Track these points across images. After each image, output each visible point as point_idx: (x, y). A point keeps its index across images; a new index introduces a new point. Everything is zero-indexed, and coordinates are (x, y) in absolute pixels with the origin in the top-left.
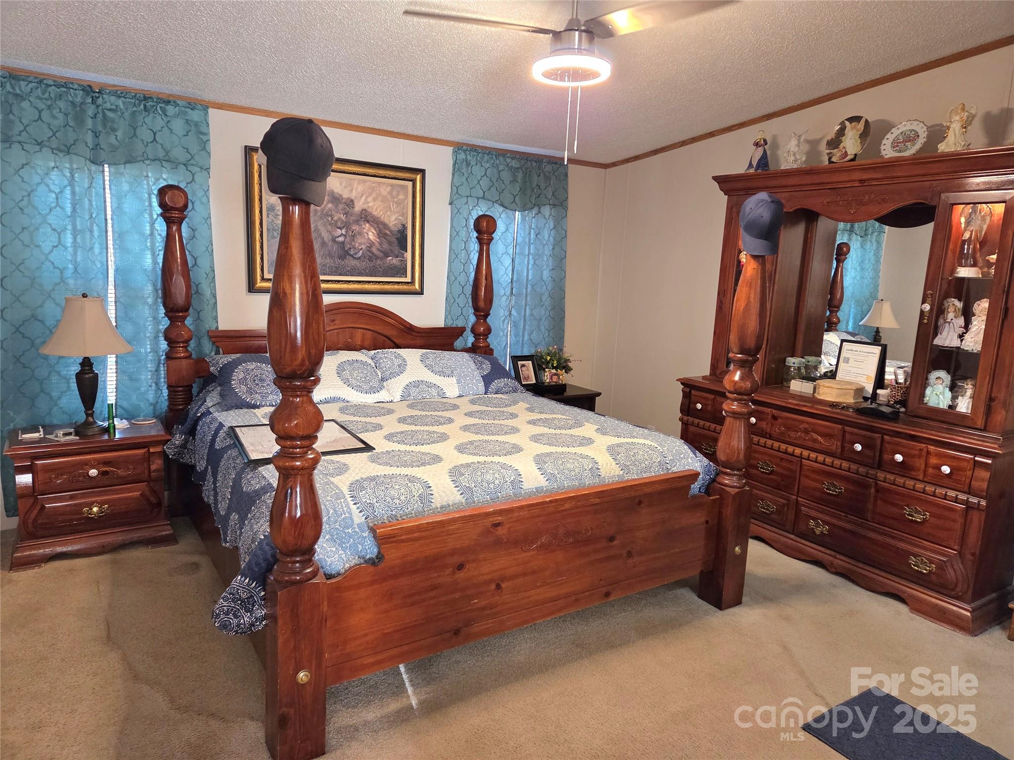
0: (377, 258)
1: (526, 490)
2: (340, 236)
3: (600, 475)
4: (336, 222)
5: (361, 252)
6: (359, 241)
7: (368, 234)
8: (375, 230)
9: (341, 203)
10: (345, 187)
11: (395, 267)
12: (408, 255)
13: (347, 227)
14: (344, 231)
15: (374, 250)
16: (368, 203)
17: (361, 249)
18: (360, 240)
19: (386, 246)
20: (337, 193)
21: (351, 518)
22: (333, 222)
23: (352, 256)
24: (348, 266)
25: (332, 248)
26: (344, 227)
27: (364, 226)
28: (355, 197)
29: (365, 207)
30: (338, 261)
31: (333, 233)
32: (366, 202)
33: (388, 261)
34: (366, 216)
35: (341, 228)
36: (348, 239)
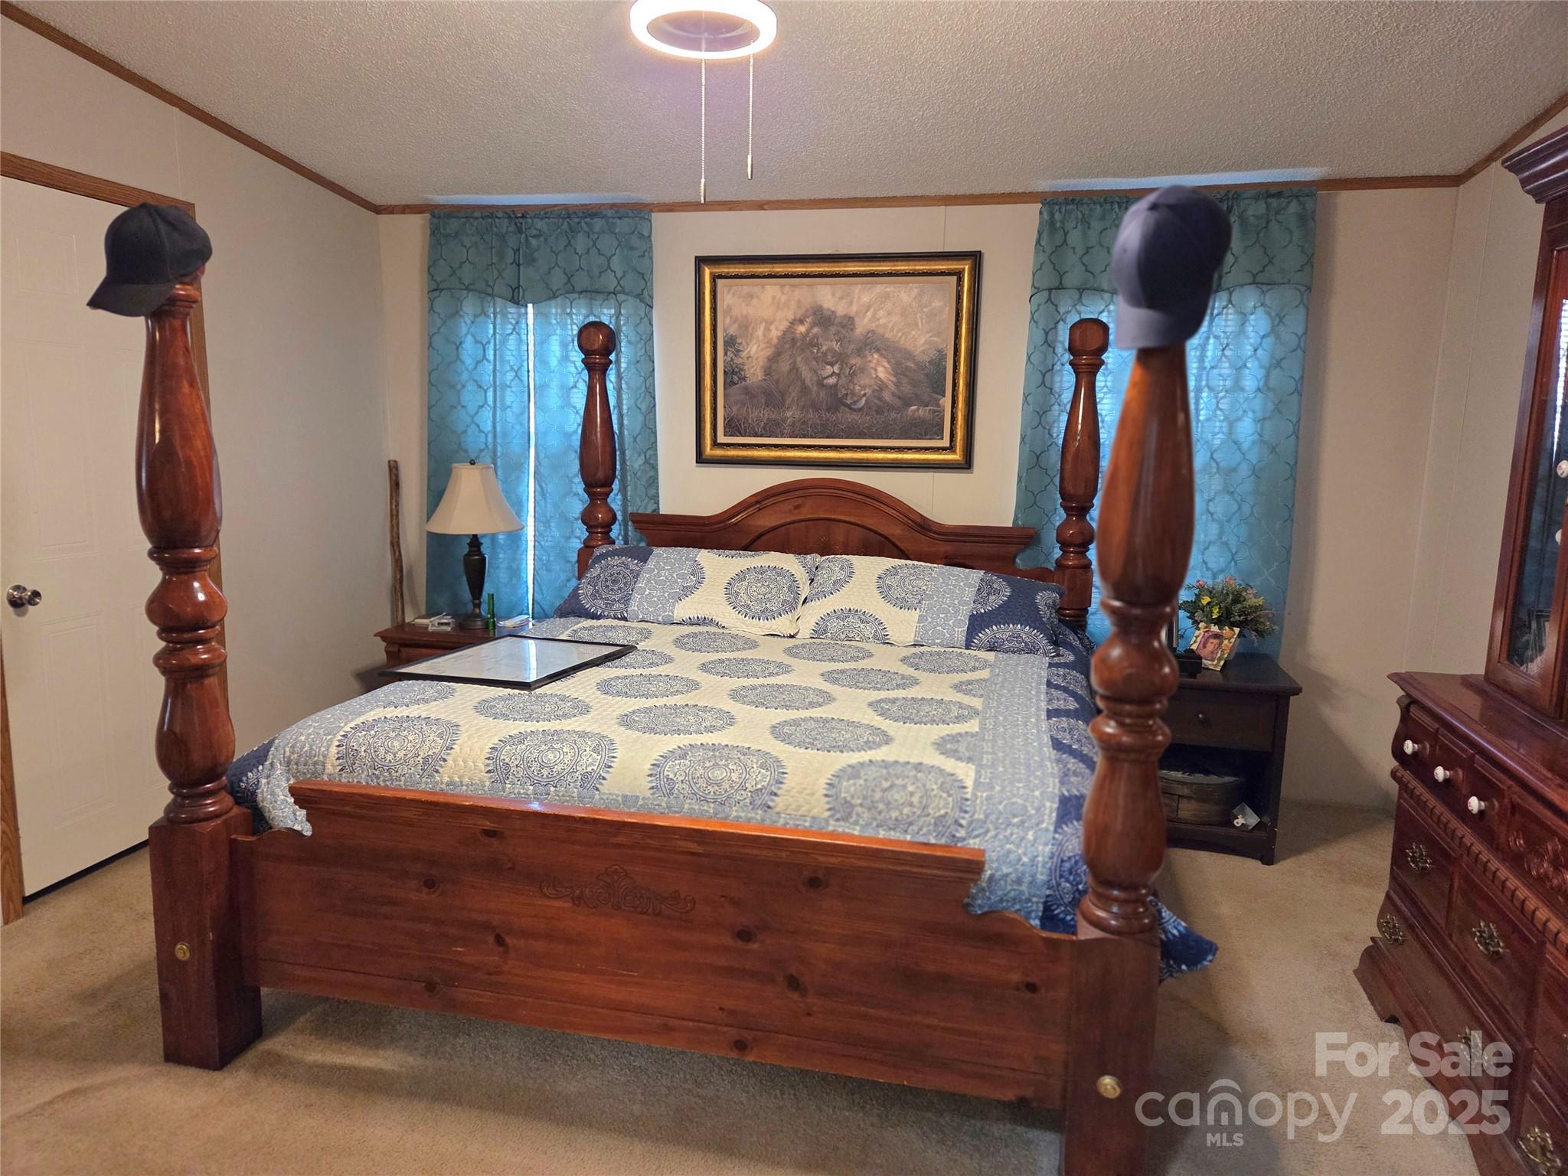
0: (891, 408)
1: (604, 794)
2: (831, 375)
3: (769, 807)
4: (825, 354)
5: (864, 399)
6: (862, 382)
7: (876, 370)
8: (889, 362)
9: (833, 324)
10: (841, 298)
11: (923, 421)
12: (947, 402)
13: (842, 362)
14: (836, 369)
15: (886, 396)
16: (878, 320)
17: (865, 395)
18: (864, 380)
19: (907, 389)
20: (828, 309)
21: (324, 765)
22: (820, 354)
23: (848, 406)
24: (842, 424)
25: (818, 395)
26: (836, 363)
27: (870, 358)
28: (857, 313)
29: (873, 326)
30: (826, 415)
31: (819, 372)
32: (874, 318)
33: (910, 413)
34: (872, 343)
35: (832, 364)
36: (843, 381)
